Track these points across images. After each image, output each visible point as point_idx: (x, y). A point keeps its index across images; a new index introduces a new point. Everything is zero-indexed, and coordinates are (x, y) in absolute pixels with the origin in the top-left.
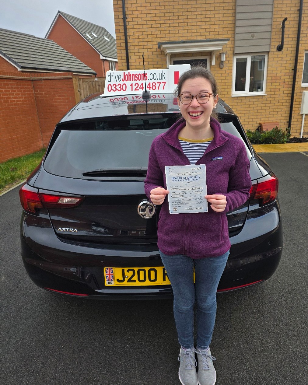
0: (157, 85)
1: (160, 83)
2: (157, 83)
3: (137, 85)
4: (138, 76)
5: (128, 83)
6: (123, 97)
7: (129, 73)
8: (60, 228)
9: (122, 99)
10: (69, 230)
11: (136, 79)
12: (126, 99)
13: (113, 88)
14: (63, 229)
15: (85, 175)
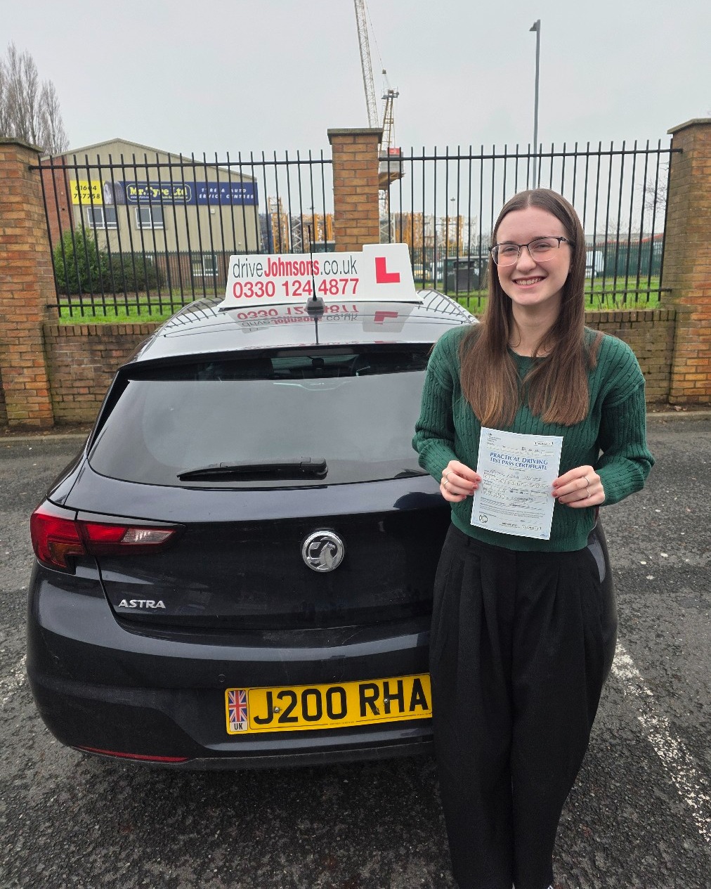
0: (341, 285)
1: (347, 280)
2: (341, 280)
3: (297, 285)
4: (298, 266)
5: (279, 280)
6: (267, 309)
7: (279, 259)
8: (124, 601)
9: (266, 313)
10: (145, 604)
11: (294, 272)
12: (273, 313)
13: (246, 290)
14: (131, 602)
15: (184, 477)
